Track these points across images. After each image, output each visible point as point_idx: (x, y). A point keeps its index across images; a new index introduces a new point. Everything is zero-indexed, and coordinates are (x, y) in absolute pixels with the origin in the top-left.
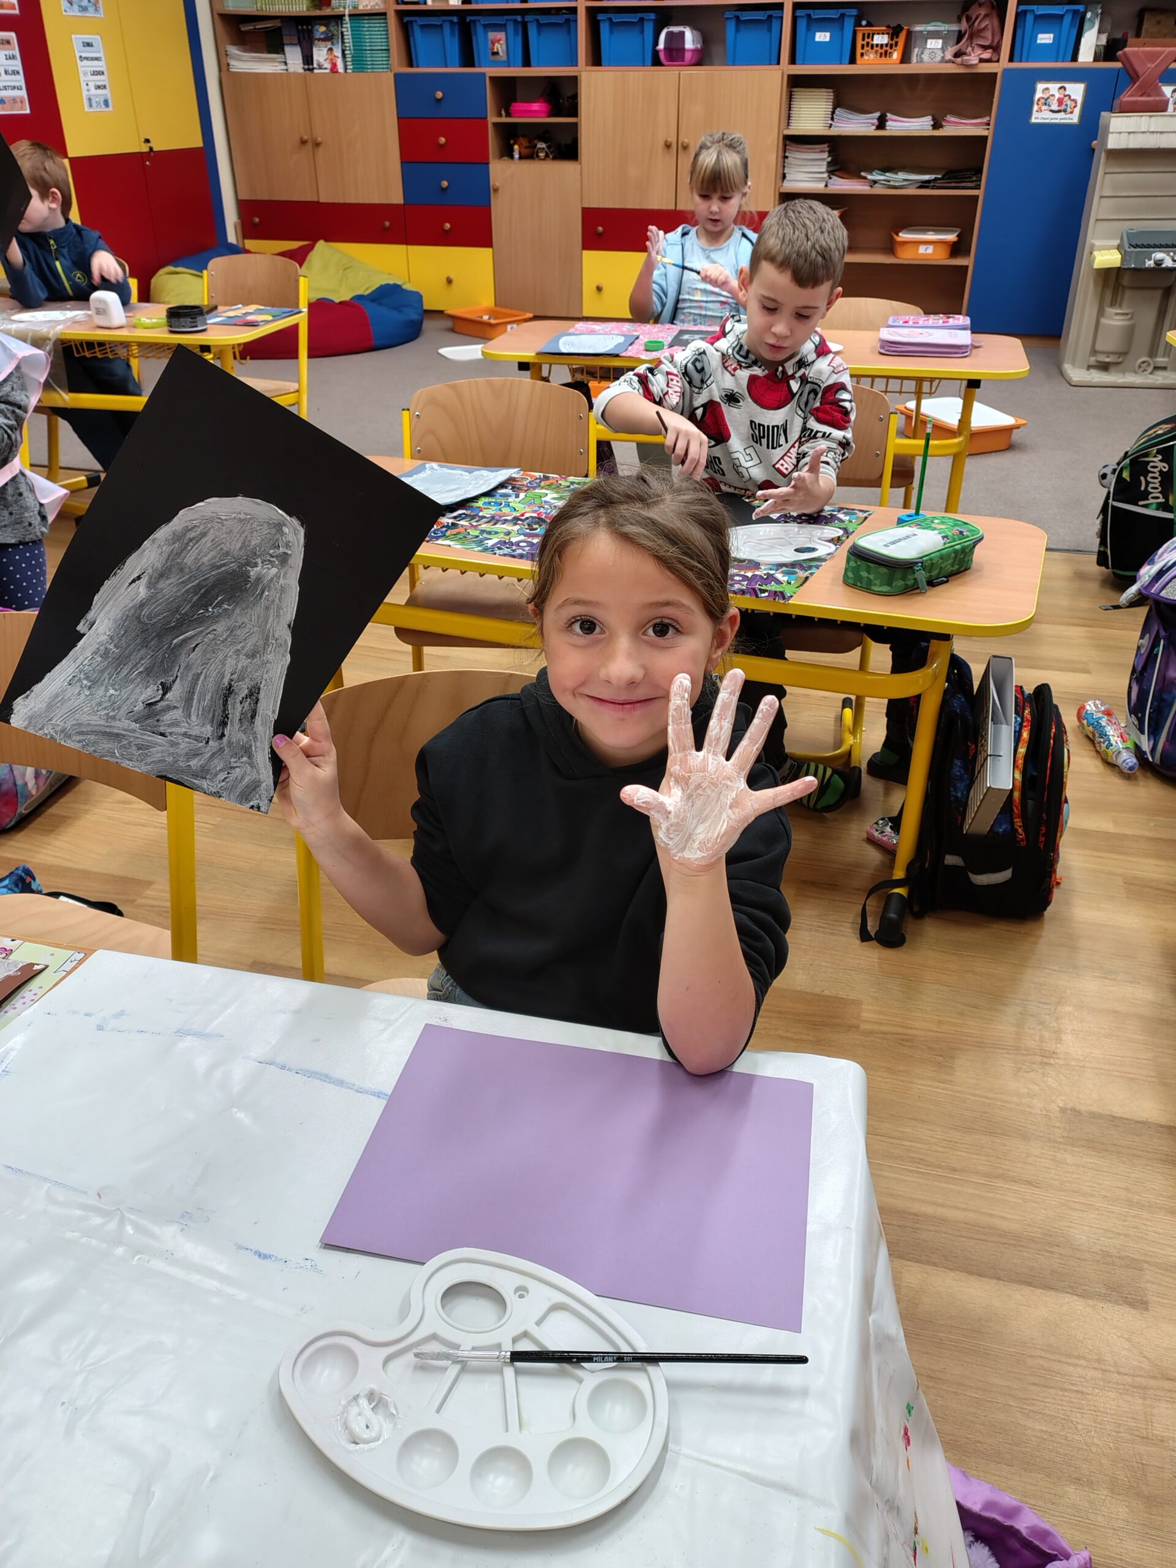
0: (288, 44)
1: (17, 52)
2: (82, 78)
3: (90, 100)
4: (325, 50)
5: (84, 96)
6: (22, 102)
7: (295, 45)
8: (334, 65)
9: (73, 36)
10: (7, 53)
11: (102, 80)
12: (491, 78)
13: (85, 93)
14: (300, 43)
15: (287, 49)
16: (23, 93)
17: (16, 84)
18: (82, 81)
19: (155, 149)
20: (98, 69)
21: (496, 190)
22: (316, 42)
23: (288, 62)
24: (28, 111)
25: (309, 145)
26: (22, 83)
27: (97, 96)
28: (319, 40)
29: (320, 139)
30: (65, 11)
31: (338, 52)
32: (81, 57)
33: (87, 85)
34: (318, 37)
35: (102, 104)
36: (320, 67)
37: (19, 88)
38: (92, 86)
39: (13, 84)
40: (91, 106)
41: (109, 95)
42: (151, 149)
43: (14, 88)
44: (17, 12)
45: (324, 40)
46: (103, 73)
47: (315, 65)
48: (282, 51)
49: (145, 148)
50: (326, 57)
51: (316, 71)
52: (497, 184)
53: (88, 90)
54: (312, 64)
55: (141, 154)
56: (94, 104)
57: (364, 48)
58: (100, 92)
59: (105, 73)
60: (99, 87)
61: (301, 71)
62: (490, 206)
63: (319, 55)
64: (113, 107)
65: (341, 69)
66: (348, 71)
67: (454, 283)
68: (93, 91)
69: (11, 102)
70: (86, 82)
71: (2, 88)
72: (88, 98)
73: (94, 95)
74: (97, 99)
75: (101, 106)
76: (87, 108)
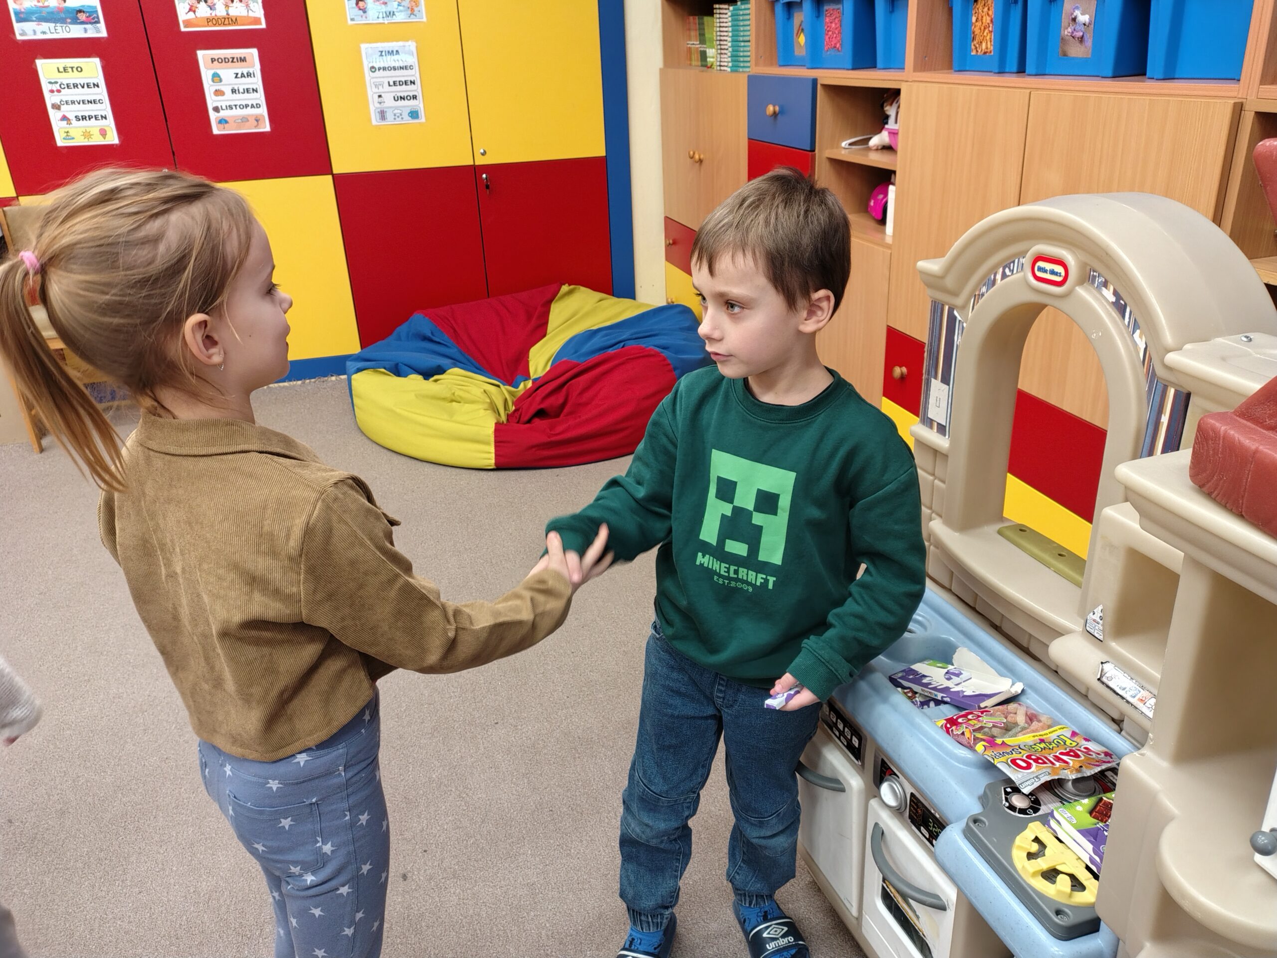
1: (257, 68)
2: (372, 89)
3: (382, 112)
5: (372, 109)
9: (364, 46)
10: (239, 71)
11: (409, 90)
13: (373, 107)
16: (263, 111)
17: (251, 103)
18: (370, 94)
20: (403, 79)
24: (266, 129)
26: (261, 101)
27: (397, 108)
30: (352, 20)
32: (373, 67)
35: (406, 116)
37: (255, 107)
38: (388, 98)
39: (244, 103)
40: (383, 118)
41: (422, 106)
43: (245, 107)
44: (263, 26)
46: (413, 83)
53: (380, 103)
55: (472, 167)
56: (389, 115)
58: (403, 103)
59: (418, 82)
60: (402, 98)
64: (428, 119)
68: (393, 104)
69: (240, 121)
70: (376, 96)
71: (224, 107)
72: (379, 110)
73: (391, 107)
74: (396, 111)
75: (402, 118)
76: (374, 122)
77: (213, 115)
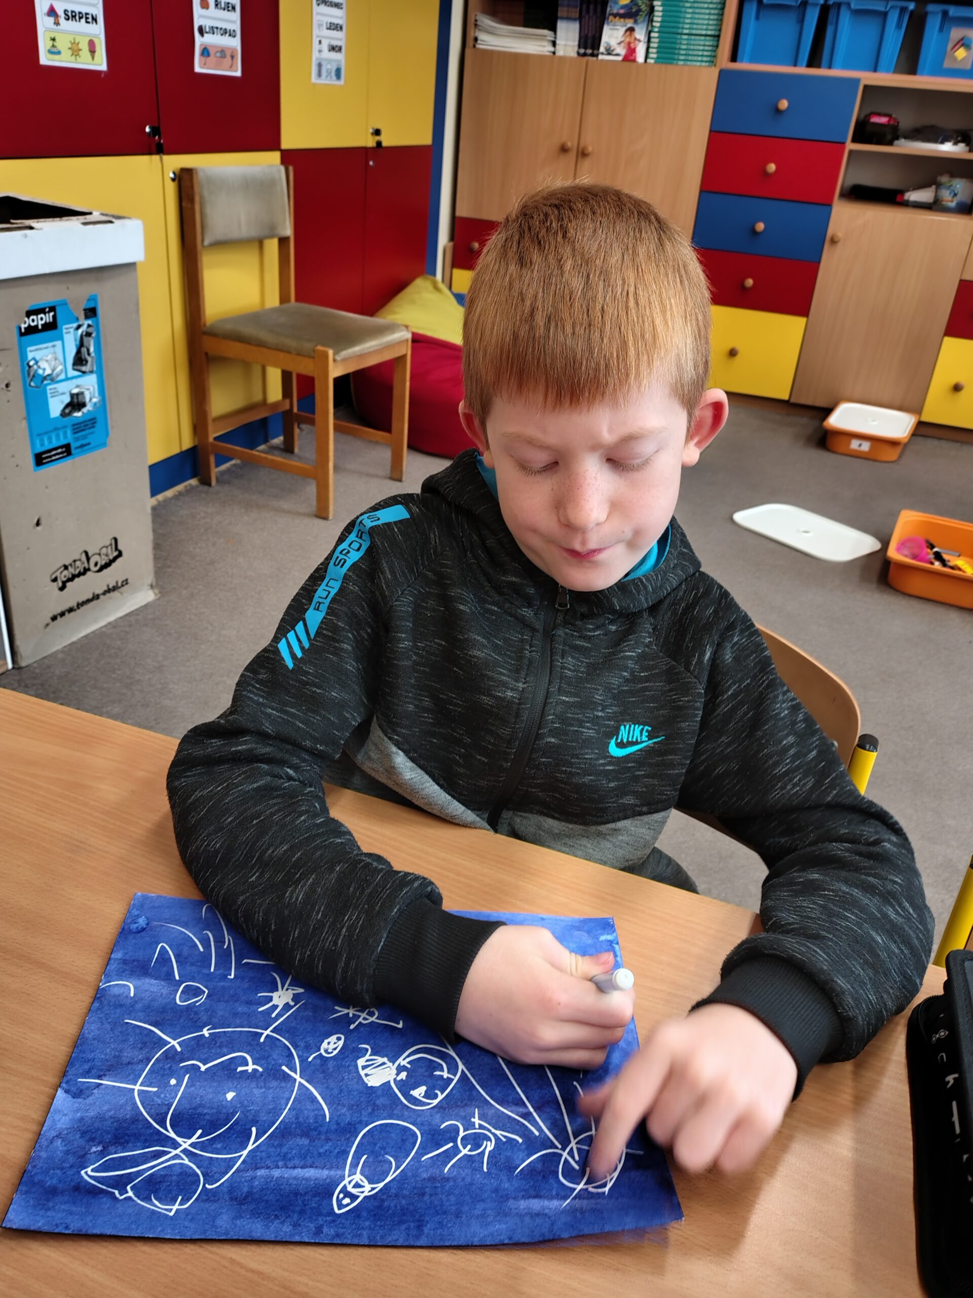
0: (562, 18)
2: (316, 32)
3: (320, 66)
4: (622, 30)
5: (313, 59)
6: (232, 57)
7: (575, 19)
8: (631, 51)
11: (338, 38)
12: (866, 87)
13: (315, 55)
14: (580, 19)
15: (561, 25)
16: (235, 43)
17: (229, 27)
18: (314, 37)
19: (384, 144)
20: (336, 21)
21: (833, 241)
22: (611, 18)
23: (558, 42)
24: (238, 73)
25: (573, 155)
26: (237, 27)
27: (329, 61)
28: (615, 15)
29: (590, 149)
31: (640, 34)
33: (320, 42)
34: (615, 11)
35: (333, 74)
36: (609, 52)
37: (232, 34)
38: (325, 46)
39: (224, 26)
40: (319, 74)
41: (343, 62)
42: (379, 144)
43: (225, 32)
45: (622, 16)
46: (341, 28)
47: (602, 49)
48: (553, 29)
49: (370, 142)
50: (620, 39)
51: (600, 57)
52: (840, 235)
53: (320, 51)
54: (598, 49)
55: (365, 150)
56: (324, 72)
57: (680, 31)
58: (334, 55)
59: (344, 28)
60: (333, 48)
61: (575, 55)
62: (818, 263)
63: (610, 36)
64: (345, 81)
65: (640, 57)
66: (649, 61)
67: (738, 358)
68: (327, 55)
69: (218, 54)
70: (318, 39)
71: (208, 30)
72: (317, 62)
73: (326, 60)
74: (329, 66)
75: (331, 77)
76: (314, 78)
77: (199, 40)
